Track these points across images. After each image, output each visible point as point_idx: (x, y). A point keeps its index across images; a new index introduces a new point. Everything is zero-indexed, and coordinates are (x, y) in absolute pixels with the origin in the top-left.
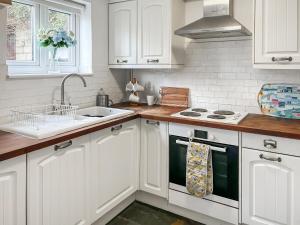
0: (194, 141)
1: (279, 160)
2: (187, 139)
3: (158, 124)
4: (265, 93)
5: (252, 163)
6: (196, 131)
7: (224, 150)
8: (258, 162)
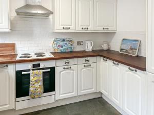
0: (33, 70)
1: (70, 68)
2: (29, 70)
3: (7, 66)
4: (55, 42)
5: (60, 72)
6: (33, 65)
7: (49, 70)
8: (63, 71)
